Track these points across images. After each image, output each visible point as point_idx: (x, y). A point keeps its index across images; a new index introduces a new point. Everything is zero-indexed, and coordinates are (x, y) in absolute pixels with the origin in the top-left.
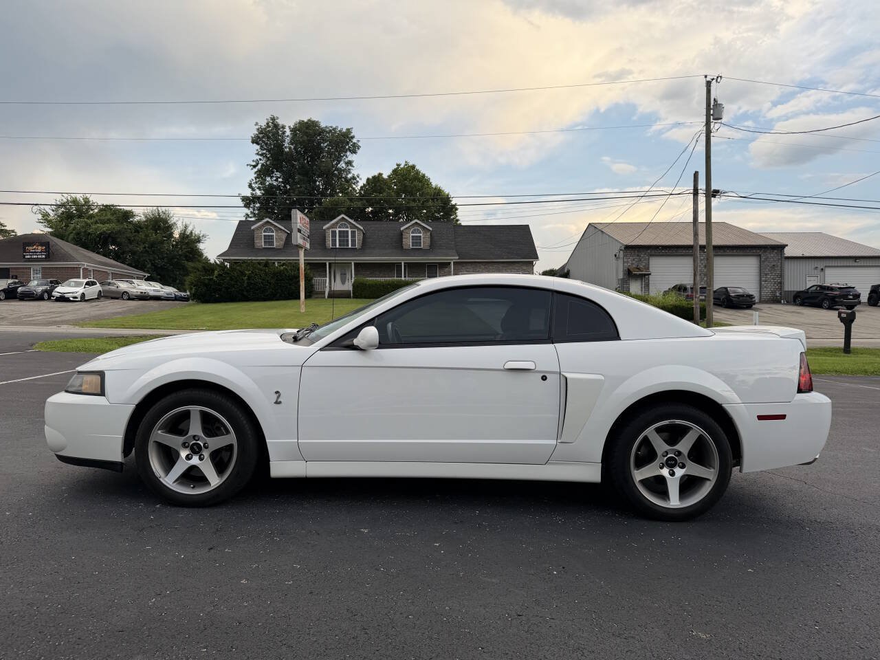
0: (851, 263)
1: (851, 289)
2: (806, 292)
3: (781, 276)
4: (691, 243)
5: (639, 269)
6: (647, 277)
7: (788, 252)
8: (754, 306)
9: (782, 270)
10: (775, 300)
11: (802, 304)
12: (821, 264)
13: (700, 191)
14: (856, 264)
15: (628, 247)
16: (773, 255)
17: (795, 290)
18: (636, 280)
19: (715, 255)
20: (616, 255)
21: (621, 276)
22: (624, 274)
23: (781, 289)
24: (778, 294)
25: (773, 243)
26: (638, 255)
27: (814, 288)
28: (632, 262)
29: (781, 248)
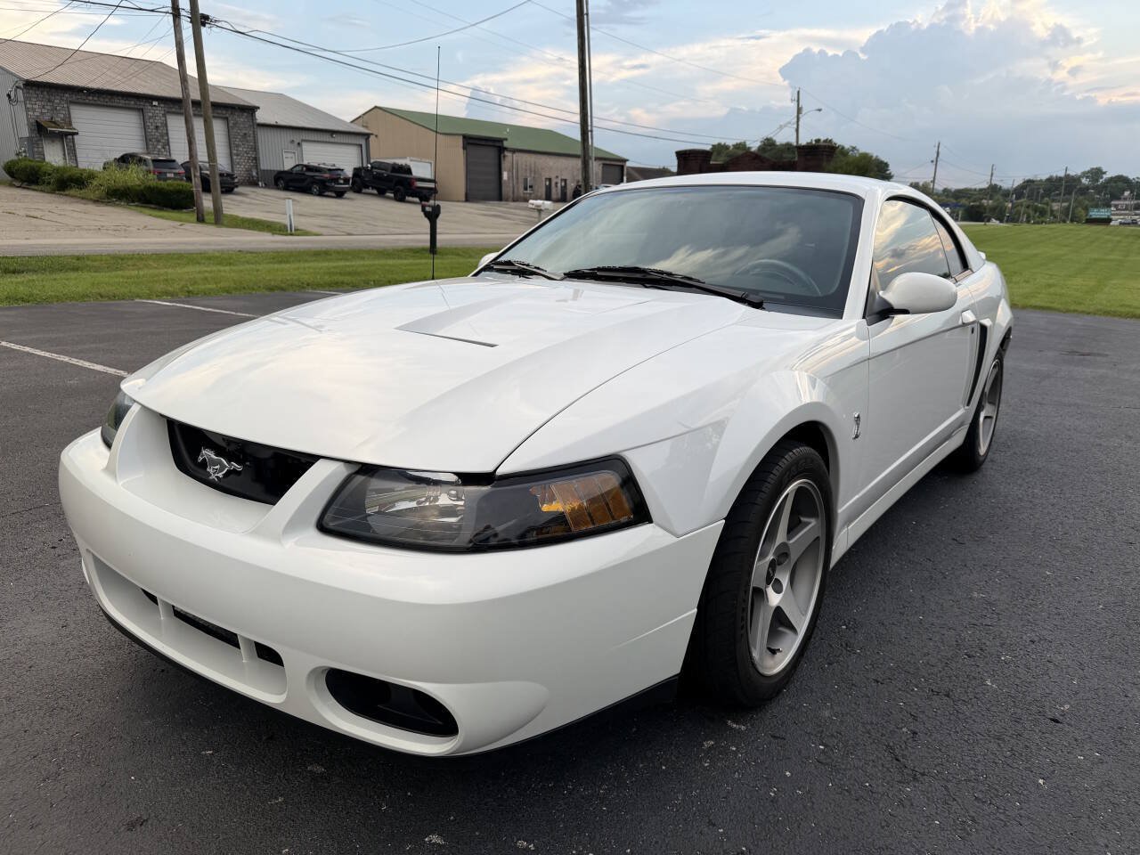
0: (327, 137)
1: (339, 172)
2: (289, 172)
3: (255, 149)
4: (177, 94)
5: (56, 124)
6: (70, 137)
7: (261, 117)
8: (236, 190)
9: (255, 142)
10: (254, 184)
11: (286, 189)
12: (297, 137)
13: (182, 13)
14: (332, 140)
15: (30, 85)
16: (242, 119)
17: (275, 169)
18: (53, 141)
19: (214, 117)
20: (9, 96)
21: (25, 133)
22: (31, 131)
23: (257, 166)
24: (254, 174)
25: (242, 103)
26: (49, 101)
27: (298, 168)
28: (41, 110)
29: (251, 110)
